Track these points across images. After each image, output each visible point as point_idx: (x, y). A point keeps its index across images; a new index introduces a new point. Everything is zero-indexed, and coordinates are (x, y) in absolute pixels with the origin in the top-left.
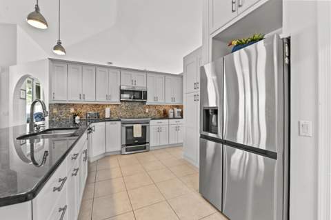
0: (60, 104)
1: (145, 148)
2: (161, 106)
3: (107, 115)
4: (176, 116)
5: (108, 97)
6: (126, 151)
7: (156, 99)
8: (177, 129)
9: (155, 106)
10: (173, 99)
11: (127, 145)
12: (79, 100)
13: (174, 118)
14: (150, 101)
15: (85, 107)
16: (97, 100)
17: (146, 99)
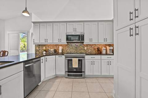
0: (39, 45)
1: (81, 75)
2: (95, 45)
3: (60, 51)
4: (108, 52)
5: (60, 40)
6: (68, 76)
7: (91, 40)
8: (109, 63)
9: (91, 45)
10: (105, 40)
11: (68, 72)
12: (45, 42)
13: (106, 54)
14: (86, 41)
15: (50, 46)
16: (54, 42)
17: (84, 40)
